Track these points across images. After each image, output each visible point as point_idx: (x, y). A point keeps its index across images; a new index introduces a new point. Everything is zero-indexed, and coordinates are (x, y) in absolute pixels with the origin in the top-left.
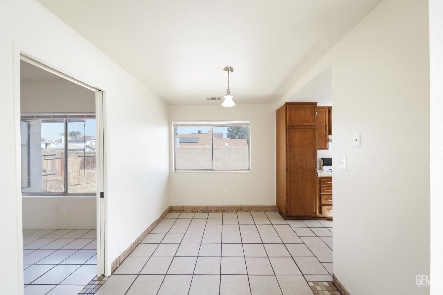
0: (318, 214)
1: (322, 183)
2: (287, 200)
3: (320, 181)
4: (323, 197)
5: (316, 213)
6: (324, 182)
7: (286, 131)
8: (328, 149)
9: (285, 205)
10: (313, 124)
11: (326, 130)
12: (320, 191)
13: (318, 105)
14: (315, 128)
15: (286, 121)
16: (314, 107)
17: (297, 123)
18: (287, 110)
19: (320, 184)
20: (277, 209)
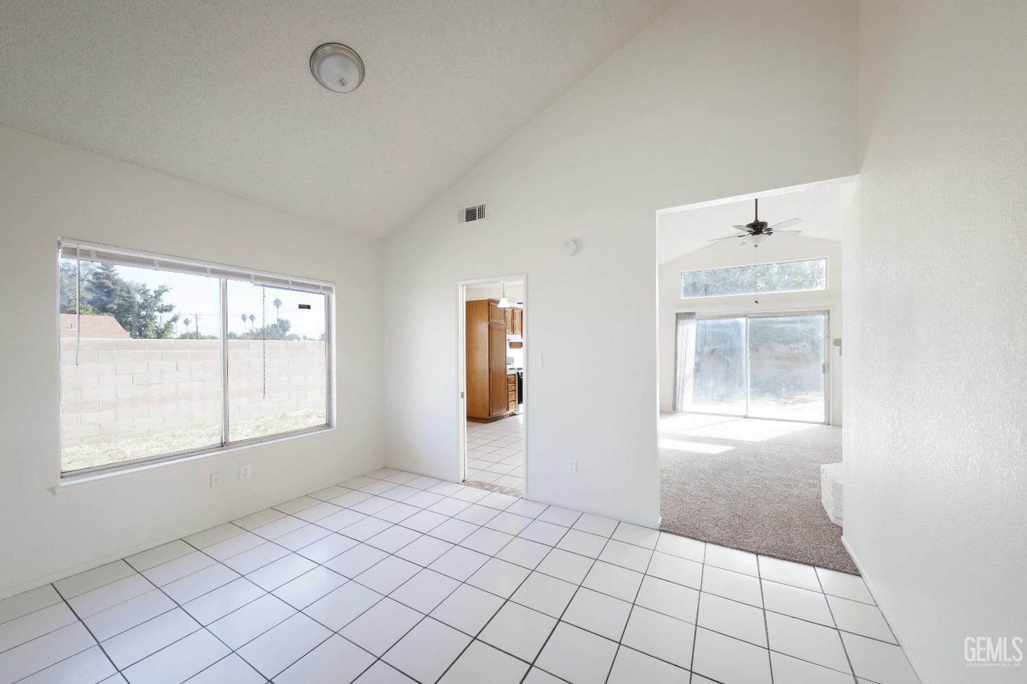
15: (489, 318)
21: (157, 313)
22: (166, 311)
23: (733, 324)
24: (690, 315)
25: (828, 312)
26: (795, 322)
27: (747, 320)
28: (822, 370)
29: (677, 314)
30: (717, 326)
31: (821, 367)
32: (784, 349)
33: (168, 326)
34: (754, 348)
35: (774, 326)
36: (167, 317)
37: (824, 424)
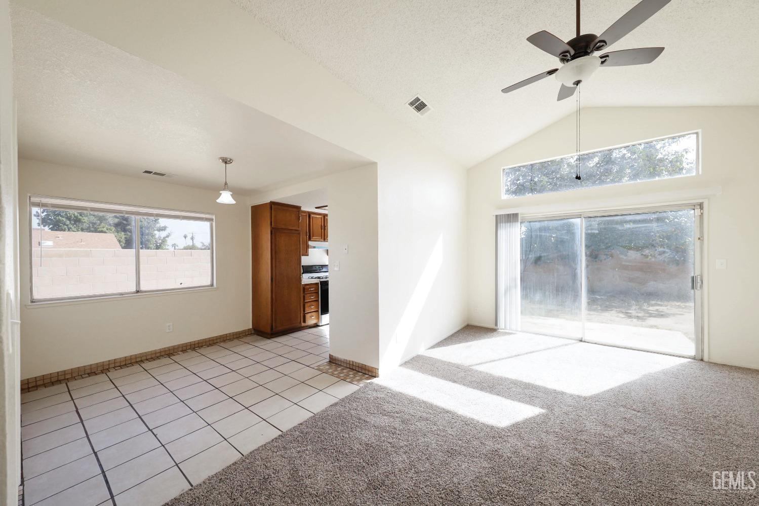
0: (303, 324)
1: (306, 290)
2: (272, 314)
3: (304, 288)
4: (306, 305)
5: (300, 323)
6: (308, 289)
7: (271, 234)
8: (308, 255)
9: (270, 322)
10: (298, 229)
11: (306, 236)
12: (304, 300)
13: (302, 209)
14: (299, 234)
15: (271, 222)
16: (299, 211)
17: (283, 227)
18: (271, 209)
19: (304, 292)
20: (253, 332)
21: (156, 232)
22: (162, 230)
23: (563, 226)
24: (512, 218)
25: (701, 206)
26: (650, 221)
27: (582, 221)
28: (690, 284)
29: (497, 216)
30: (545, 230)
31: (690, 280)
32: (633, 255)
33: (164, 241)
34: (593, 256)
35: (619, 227)
36: (163, 234)
37: (694, 358)
